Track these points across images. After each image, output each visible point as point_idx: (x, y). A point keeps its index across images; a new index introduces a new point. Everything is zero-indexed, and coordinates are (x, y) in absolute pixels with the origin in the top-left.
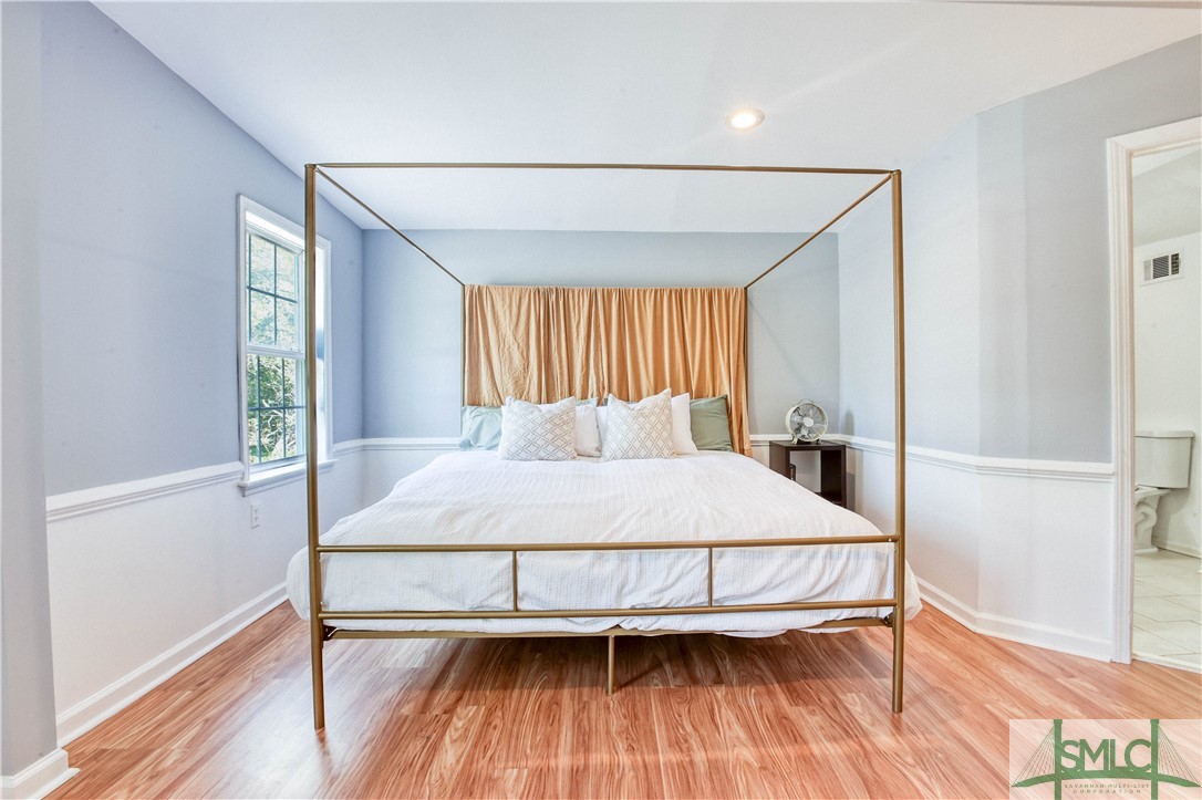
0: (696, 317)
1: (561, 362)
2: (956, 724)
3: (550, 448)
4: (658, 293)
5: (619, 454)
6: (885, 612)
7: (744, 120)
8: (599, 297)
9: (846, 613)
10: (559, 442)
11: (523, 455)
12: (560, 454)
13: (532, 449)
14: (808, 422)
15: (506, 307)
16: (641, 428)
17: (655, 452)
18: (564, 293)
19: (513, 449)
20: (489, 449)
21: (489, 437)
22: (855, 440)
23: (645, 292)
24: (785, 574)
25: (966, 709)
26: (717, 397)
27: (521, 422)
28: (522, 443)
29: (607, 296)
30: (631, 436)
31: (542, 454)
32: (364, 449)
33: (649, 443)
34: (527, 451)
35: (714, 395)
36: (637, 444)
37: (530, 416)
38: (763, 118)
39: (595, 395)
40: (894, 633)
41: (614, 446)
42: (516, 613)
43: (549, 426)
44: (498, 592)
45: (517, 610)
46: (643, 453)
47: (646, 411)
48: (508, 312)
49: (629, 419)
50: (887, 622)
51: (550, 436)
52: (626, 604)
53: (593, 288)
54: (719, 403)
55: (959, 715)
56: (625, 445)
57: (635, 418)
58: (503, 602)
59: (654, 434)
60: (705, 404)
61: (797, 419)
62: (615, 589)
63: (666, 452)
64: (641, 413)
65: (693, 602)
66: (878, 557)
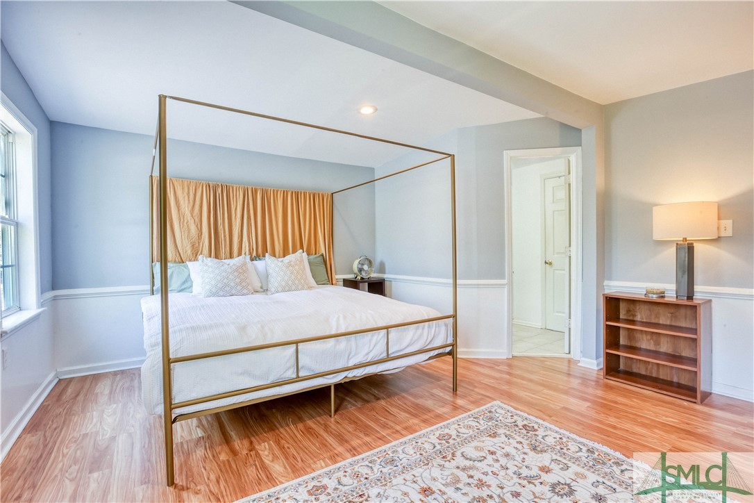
0: (306, 208)
1: (224, 232)
2: (476, 390)
3: (239, 288)
4: (285, 193)
5: (280, 289)
6: (448, 349)
7: (367, 110)
8: (250, 192)
9: (436, 352)
10: (244, 284)
11: (221, 293)
12: (245, 291)
13: (228, 289)
14: (366, 267)
15: (185, 194)
16: (292, 273)
17: (300, 287)
18: (227, 188)
19: (214, 290)
20: (180, 291)
21: (180, 282)
22: (385, 276)
23: (277, 191)
24: (416, 337)
25: (476, 384)
26: (317, 255)
27: (217, 271)
28: (220, 285)
29: (255, 192)
30: (286, 278)
31: (233, 292)
32: (55, 298)
33: (297, 282)
34: (223, 290)
35: (316, 254)
36: (290, 283)
37: (223, 268)
38: (377, 110)
39: (247, 253)
40: (453, 358)
41: (276, 284)
42: (298, 379)
43: (236, 274)
44: (289, 368)
45: (298, 377)
46: (293, 288)
47: (292, 263)
48: (186, 198)
49: (284, 268)
50: (450, 353)
51: (238, 280)
52: (351, 364)
53: (246, 186)
54: (319, 259)
55: (476, 387)
56: (283, 284)
57: (287, 267)
58: (291, 374)
59: (299, 277)
60: (314, 259)
61: (360, 266)
62: (347, 356)
63: (306, 287)
64: (289, 264)
65: (379, 358)
66: (446, 325)
